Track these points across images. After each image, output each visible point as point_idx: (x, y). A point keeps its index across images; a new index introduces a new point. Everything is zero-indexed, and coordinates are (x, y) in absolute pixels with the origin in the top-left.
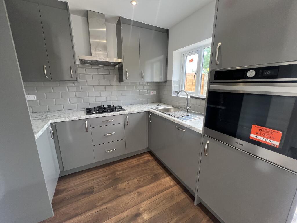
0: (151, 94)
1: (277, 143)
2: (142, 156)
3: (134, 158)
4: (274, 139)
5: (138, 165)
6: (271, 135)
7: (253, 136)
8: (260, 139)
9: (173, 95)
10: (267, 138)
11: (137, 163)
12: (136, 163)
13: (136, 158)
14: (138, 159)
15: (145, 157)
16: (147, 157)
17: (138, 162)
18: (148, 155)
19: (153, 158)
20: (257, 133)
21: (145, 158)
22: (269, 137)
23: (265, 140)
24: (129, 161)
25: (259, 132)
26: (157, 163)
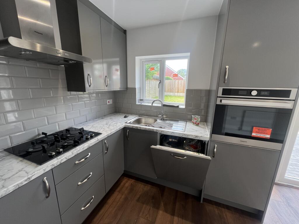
0: (108, 103)
1: (268, 136)
2: (120, 184)
3: (113, 193)
4: (267, 134)
5: (126, 199)
6: (265, 132)
7: (254, 134)
8: (258, 135)
9: (137, 103)
10: (263, 134)
11: (123, 197)
12: (121, 198)
13: (115, 191)
14: (119, 192)
15: (125, 184)
16: (127, 183)
17: (122, 195)
18: (125, 180)
19: (134, 180)
20: (257, 132)
21: (127, 185)
22: (264, 133)
23: (261, 136)
24: (110, 201)
25: (258, 131)
26: (143, 183)
